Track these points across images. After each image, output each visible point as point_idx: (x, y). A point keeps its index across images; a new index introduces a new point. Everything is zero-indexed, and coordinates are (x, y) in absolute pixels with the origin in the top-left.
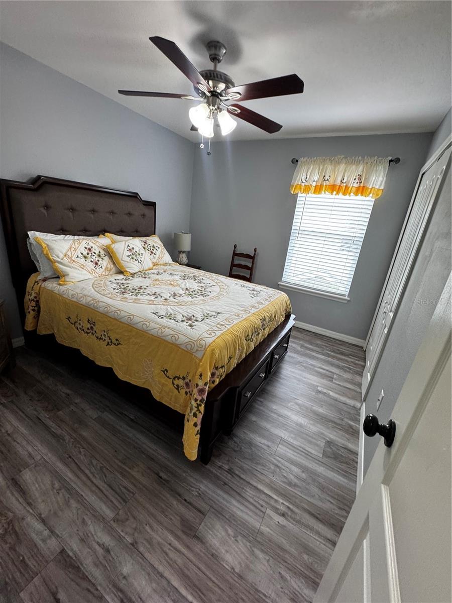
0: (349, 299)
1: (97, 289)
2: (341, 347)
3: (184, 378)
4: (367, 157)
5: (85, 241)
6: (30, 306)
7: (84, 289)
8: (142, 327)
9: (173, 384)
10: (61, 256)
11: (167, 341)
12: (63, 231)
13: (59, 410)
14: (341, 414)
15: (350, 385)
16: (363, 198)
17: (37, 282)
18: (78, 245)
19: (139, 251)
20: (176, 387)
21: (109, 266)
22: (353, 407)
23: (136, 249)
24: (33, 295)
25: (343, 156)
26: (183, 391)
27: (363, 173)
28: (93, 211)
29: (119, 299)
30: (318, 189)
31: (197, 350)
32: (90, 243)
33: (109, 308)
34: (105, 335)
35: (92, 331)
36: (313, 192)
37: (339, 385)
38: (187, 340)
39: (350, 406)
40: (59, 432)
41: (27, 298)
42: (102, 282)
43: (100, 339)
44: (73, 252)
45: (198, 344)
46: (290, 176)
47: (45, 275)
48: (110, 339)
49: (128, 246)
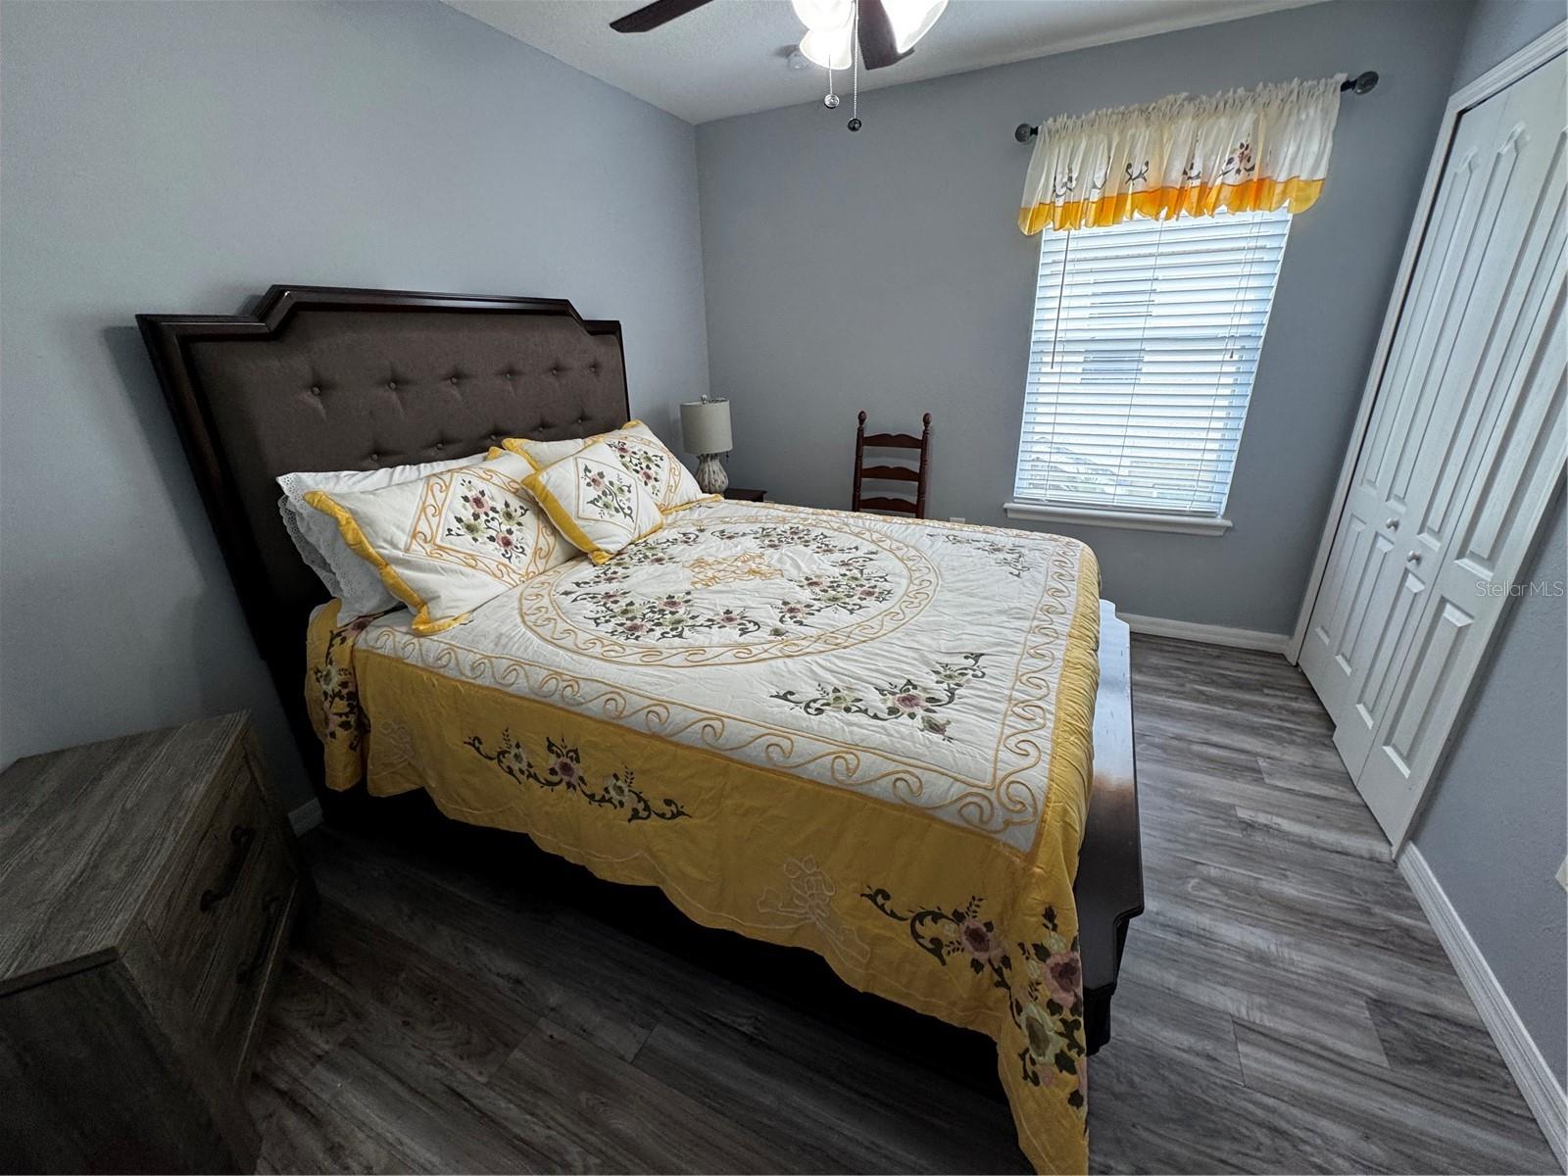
0: (1229, 523)
1: (545, 632)
2: (1222, 663)
3: (958, 917)
4: (1265, 86)
5: (458, 478)
6: (331, 716)
7: (504, 640)
8: (770, 759)
9: (916, 935)
10: (402, 539)
11: (876, 800)
12: (381, 455)
13: (509, 1046)
14: (1352, 891)
15: (1318, 786)
16: (1259, 216)
17: (338, 636)
18: (443, 494)
19: (619, 479)
20: (930, 946)
21: (542, 543)
22: (1371, 859)
23: (610, 475)
24: (336, 679)
25: (1184, 95)
26: (962, 959)
27: (1255, 141)
28: (457, 376)
29: (636, 659)
30: (1110, 209)
31: (1007, 823)
32: (475, 481)
33: (621, 701)
34: (620, 790)
35: (566, 778)
36: (1091, 220)
37: (1288, 790)
38: (957, 789)
39: (1362, 857)
40: (539, 1133)
41: (313, 688)
42: (545, 602)
43: (603, 800)
44: (434, 521)
45: (1005, 800)
46: (1016, 184)
47: (357, 606)
48: (640, 799)
49: (587, 470)
